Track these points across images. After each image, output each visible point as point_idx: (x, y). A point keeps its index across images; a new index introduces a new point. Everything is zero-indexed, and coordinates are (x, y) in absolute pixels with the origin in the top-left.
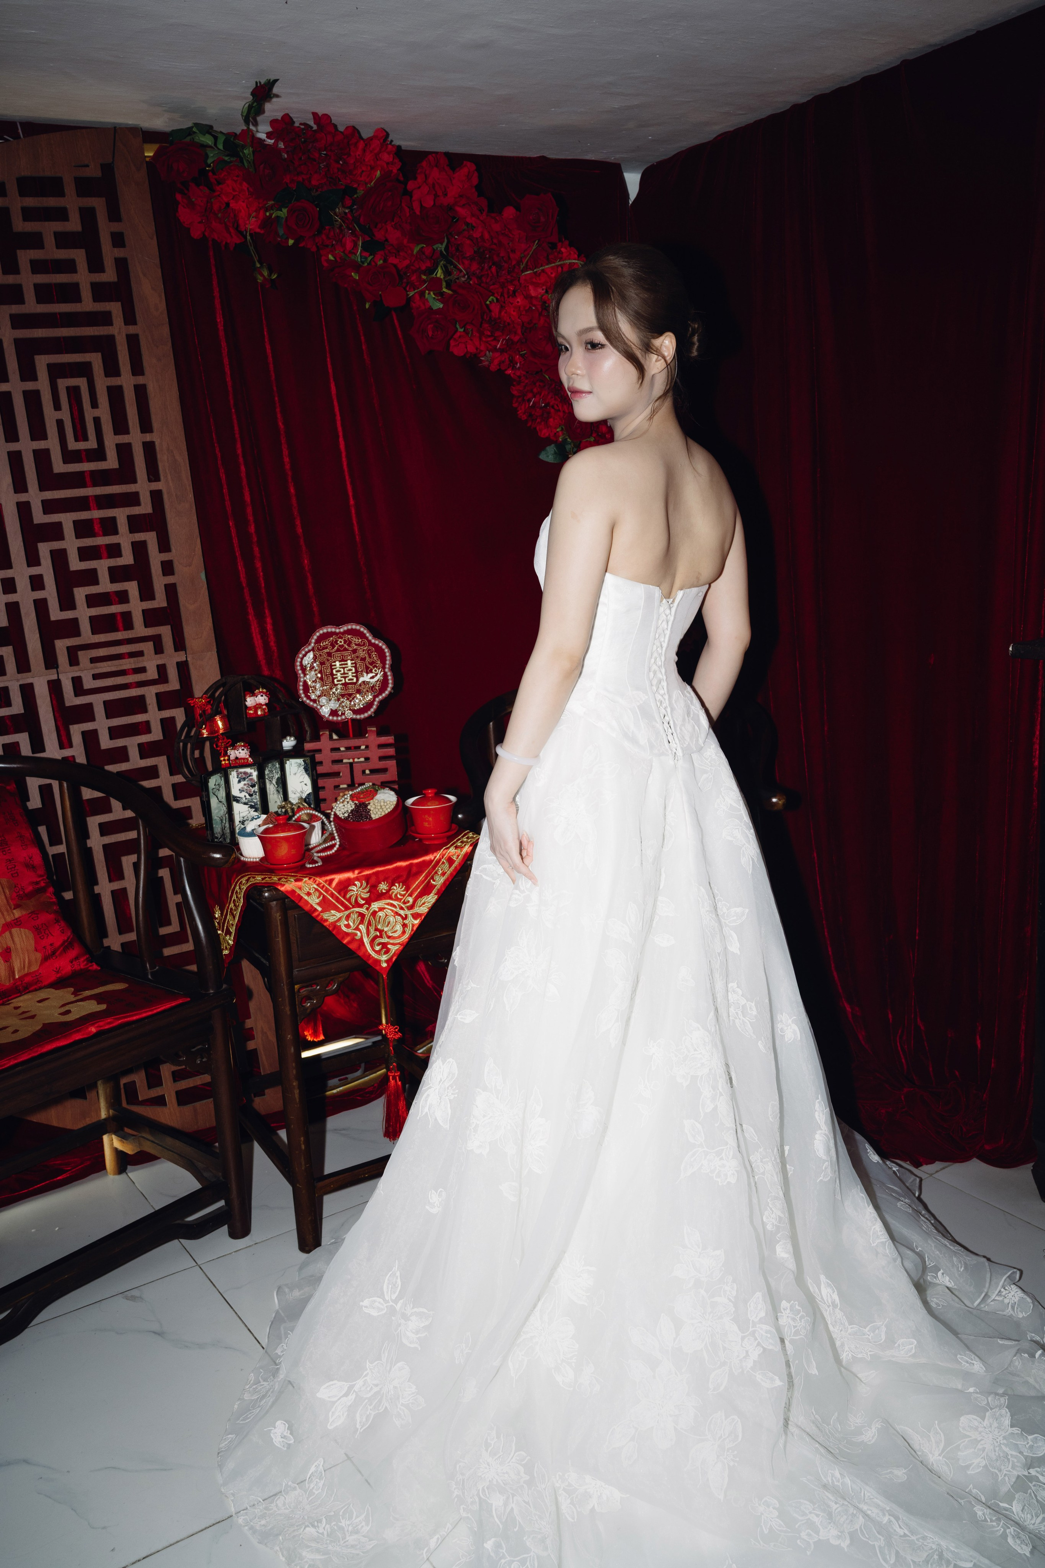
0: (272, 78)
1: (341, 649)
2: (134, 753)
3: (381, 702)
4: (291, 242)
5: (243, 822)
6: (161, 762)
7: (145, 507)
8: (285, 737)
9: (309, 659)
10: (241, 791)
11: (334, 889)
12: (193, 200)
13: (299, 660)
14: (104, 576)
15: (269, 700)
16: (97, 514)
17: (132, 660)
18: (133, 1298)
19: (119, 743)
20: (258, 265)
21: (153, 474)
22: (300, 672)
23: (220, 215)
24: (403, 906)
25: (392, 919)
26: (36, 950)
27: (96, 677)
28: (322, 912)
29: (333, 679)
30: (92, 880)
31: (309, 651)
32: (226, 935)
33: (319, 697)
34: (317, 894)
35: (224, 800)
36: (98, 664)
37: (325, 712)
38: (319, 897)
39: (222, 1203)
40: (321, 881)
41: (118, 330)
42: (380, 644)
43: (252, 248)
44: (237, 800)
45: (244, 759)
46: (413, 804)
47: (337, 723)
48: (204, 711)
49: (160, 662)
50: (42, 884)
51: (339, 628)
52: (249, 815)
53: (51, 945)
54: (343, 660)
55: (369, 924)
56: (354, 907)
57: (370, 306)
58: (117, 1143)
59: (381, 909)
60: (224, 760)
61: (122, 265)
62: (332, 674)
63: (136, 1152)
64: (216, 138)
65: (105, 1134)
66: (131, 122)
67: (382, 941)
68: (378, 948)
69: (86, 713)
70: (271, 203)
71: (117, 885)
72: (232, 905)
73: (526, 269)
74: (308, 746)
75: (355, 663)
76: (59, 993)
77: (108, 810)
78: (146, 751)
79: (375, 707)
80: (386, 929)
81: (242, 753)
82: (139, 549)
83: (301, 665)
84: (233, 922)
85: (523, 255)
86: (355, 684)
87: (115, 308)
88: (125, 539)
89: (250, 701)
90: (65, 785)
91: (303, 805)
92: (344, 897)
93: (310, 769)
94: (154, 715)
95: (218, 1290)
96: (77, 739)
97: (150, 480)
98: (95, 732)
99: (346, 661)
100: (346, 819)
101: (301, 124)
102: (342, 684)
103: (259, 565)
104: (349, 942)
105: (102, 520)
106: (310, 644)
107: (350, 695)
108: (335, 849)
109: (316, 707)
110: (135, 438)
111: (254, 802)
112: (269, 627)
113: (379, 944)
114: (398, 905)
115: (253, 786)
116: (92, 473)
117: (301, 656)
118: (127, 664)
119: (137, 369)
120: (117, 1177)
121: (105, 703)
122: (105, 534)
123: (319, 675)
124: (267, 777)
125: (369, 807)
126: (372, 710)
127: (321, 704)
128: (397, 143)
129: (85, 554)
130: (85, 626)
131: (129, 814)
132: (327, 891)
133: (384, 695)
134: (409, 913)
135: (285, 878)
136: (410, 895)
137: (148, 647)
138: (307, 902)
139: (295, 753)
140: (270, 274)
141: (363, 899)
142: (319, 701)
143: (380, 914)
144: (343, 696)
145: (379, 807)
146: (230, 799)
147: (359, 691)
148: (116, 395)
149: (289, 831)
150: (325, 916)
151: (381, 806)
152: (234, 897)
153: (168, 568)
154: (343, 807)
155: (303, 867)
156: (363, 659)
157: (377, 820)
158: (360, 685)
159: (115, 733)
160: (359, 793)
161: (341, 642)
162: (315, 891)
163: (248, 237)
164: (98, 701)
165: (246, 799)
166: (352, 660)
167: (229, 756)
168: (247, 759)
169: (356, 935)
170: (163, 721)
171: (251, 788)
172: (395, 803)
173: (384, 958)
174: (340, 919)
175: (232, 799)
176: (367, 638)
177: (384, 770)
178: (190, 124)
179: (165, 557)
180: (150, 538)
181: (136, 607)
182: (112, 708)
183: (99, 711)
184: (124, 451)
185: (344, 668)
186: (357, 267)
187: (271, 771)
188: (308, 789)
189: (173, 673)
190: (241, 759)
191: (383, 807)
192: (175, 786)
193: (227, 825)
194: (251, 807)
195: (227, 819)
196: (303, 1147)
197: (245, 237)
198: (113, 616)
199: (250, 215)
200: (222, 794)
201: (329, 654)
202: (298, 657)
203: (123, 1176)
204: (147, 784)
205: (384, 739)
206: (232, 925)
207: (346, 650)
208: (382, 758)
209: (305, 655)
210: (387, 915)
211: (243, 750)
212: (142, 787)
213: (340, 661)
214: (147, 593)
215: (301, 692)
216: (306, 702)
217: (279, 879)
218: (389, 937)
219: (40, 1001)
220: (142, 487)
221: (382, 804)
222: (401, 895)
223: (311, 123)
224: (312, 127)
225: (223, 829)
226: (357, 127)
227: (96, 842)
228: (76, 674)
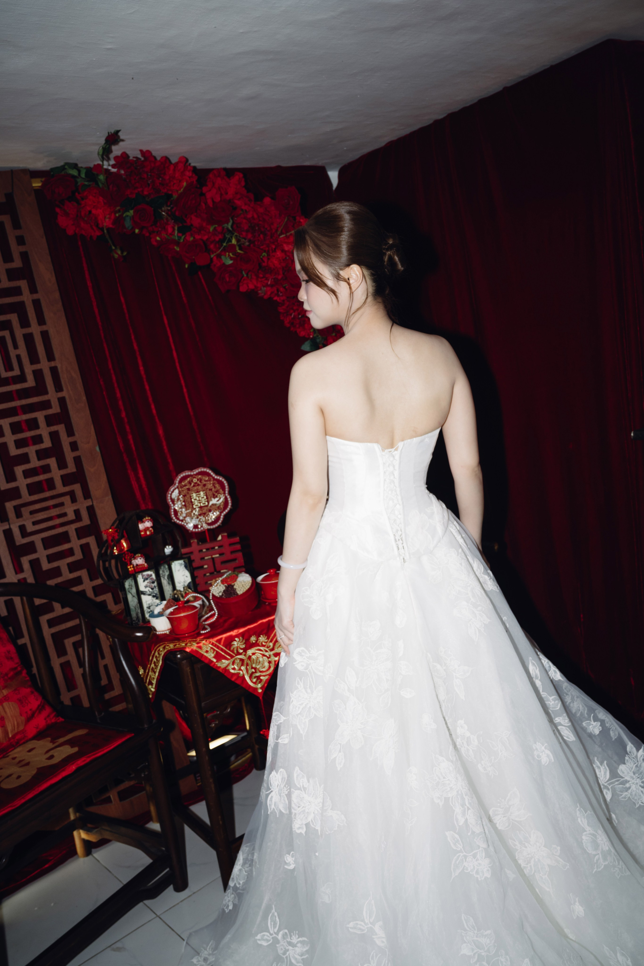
0: (118, 129)
1: (196, 485)
2: (65, 570)
3: (225, 516)
4: (137, 231)
5: (149, 608)
6: (83, 573)
7: (55, 409)
8: (165, 547)
9: (175, 494)
10: (146, 587)
11: (223, 646)
12: (68, 211)
13: (169, 495)
14: (33, 457)
15: (153, 524)
16: (24, 417)
17: (57, 509)
18: (119, 949)
19: (55, 564)
20: (113, 248)
21: (59, 387)
22: (171, 503)
23: (86, 219)
24: (267, 649)
25: (261, 659)
26: (21, 715)
27: (34, 523)
28: (217, 662)
29: (193, 505)
30: (47, 659)
31: (175, 489)
32: (149, 685)
33: (185, 517)
34: (212, 651)
35: (135, 595)
36: (35, 515)
37: (190, 527)
38: (213, 653)
39: (168, 869)
40: (214, 642)
41: (27, 297)
42: (221, 479)
43: (107, 237)
44: (144, 593)
45: (142, 565)
46: (263, 580)
47: (198, 532)
48: (113, 537)
49: (75, 508)
50: (19, 669)
51: (193, 472)
52: (153, 603)
53: (31, 710)
54: (198, 492)
55: (247, 665)
56: (236, 655)
57: (188, 266)
58: (84, 835)
59: (254, 654)
60: (131, 568)
61: (25, 256)
62: (192, 502)
63: (98, 839)
64: (79, 171)
65: (74, 830)
66: (22, 165)
67: (257, 674)
68: (254, 680)
69: (30, 548)
70: (118, 208)
71: (63, 660)
72: (153, 665)
73: (281, 234)
74: (183, 551)
75: (206, 493)
76: (41, 742)
77: (52, 610)
78: (72, 567)
79: (221, 519)
80: (258, 667)
81: (139, 561)
82: (54, 436)
83: (171, 499)
84: (154, 676)
85: (278, 226)
86: (207, 506)
87: (23, 284)
88: (44, 431)
89: (141, 526)
90: (25, 598)
91: (188, 591)
92: (230, 650)
93: (188, 566)
94: (75, 543)
95: (176, 933)
96: (26, 566)
97: (57, 391)
98: (38, 559)
99: (200, 492)
100: (221, 597)
101: (134, 157)
102: (199, 507)
103: (130, 437)
104: (236, 679)
105: (27, 421)
106: (175, 484)
107: (205, 514)
108: (215, 617)
109: (184, 525)
110: (44, 365)
111: (155, 593)
112: (141, 475)
113: (255, 677)
114: (264, 649)
115: (153, 582)
116: (17, 391)
117: (170, 492)
118: (54, 512)
119: (41, 321)
120: (87, 859)
121: (43, 540)
122: (30, 429)
123: (183, 503)
124: (161, 575)
125: (235, 587)
126: (220, 521)
127: (187, 522)
128: (193, 164)
129: (19, 444)
130: (24, 491)
131: (67, 610)
132: (218, 647)
133: (226, 511)
134: (272, 653)
135: (190, 643)
136: (271, 641)
137: (67, 499)
138: (206, 657)
139: (175, 556)
140: (122, 253)
141: (241, 649)
142: (185, 520)
143: (254, 657)
144: (200, 515)
145: (241, 586)
146: (139, 593)
147: (210, 511)
148: (29, 339)
149: (188, 611)
150: (219, 664)
151: (242, 585)
152: (155, 659)
153: (74, 446)
154: (217, 589)
155: (200, 635)
156: (211, 490)
157: (242, 595)
158: (211, 506)
159: (51, 558)
160: (226, 578)
161: (195, 480)
162: (211, 649)
163: (105, 231)
164: (37, 539)
165: (150, 592)
166: (203, 491)
167: (133, 565)
168: (144, 565)
169: (239, 673)
170: (82, 546)
171: (152, 584)
172: (251, 581)
173: (259, 686)
174: (228, 665)
175: (140, 593)
176: (211, 476)
177: (234, 560)
178: (62, 164)
179: (71, 439)
180: (61, 428)
181: (56, 474)
182: (48, 543)
183: (39, 545)
184: (38, 375)
185: (199, 497)
186: (177, 243)
187: (163, 571)
188: (189, 579)
189: (84, 514)
190: (140, 565)
191: (244, 585)
192: (94, 588)
193: (139, 611)
194: (154, 596)
195: (139, 607)
196: (221, 822)
197: (103, 231)
198: (40, 483)
199: (105, 217)
200: (134, 591)
201: (189, 489)
202: (169, 494)
203: (90, 857)
204: (76, 589)
205: (232, 540)
206: (154, 678)
207: (198, 485)
208: (232, 552)
209: (173, 492)
210: (258, 657)
211: (140, 559)
212: (73, 592)
213: (196, 493)
214: (62, 464)
215: (173, 516)
216: (176, 522)
217: (186, 644)
218: (261, 672)
219: (30, 751)
220: (52, 396)
221: (243, 583)
222: (265, 642)
223: (139, 156)
224: (140, 159)
225: (137, 614)
226: (169, 157)
227: (47, 632)
228: (21, 523)
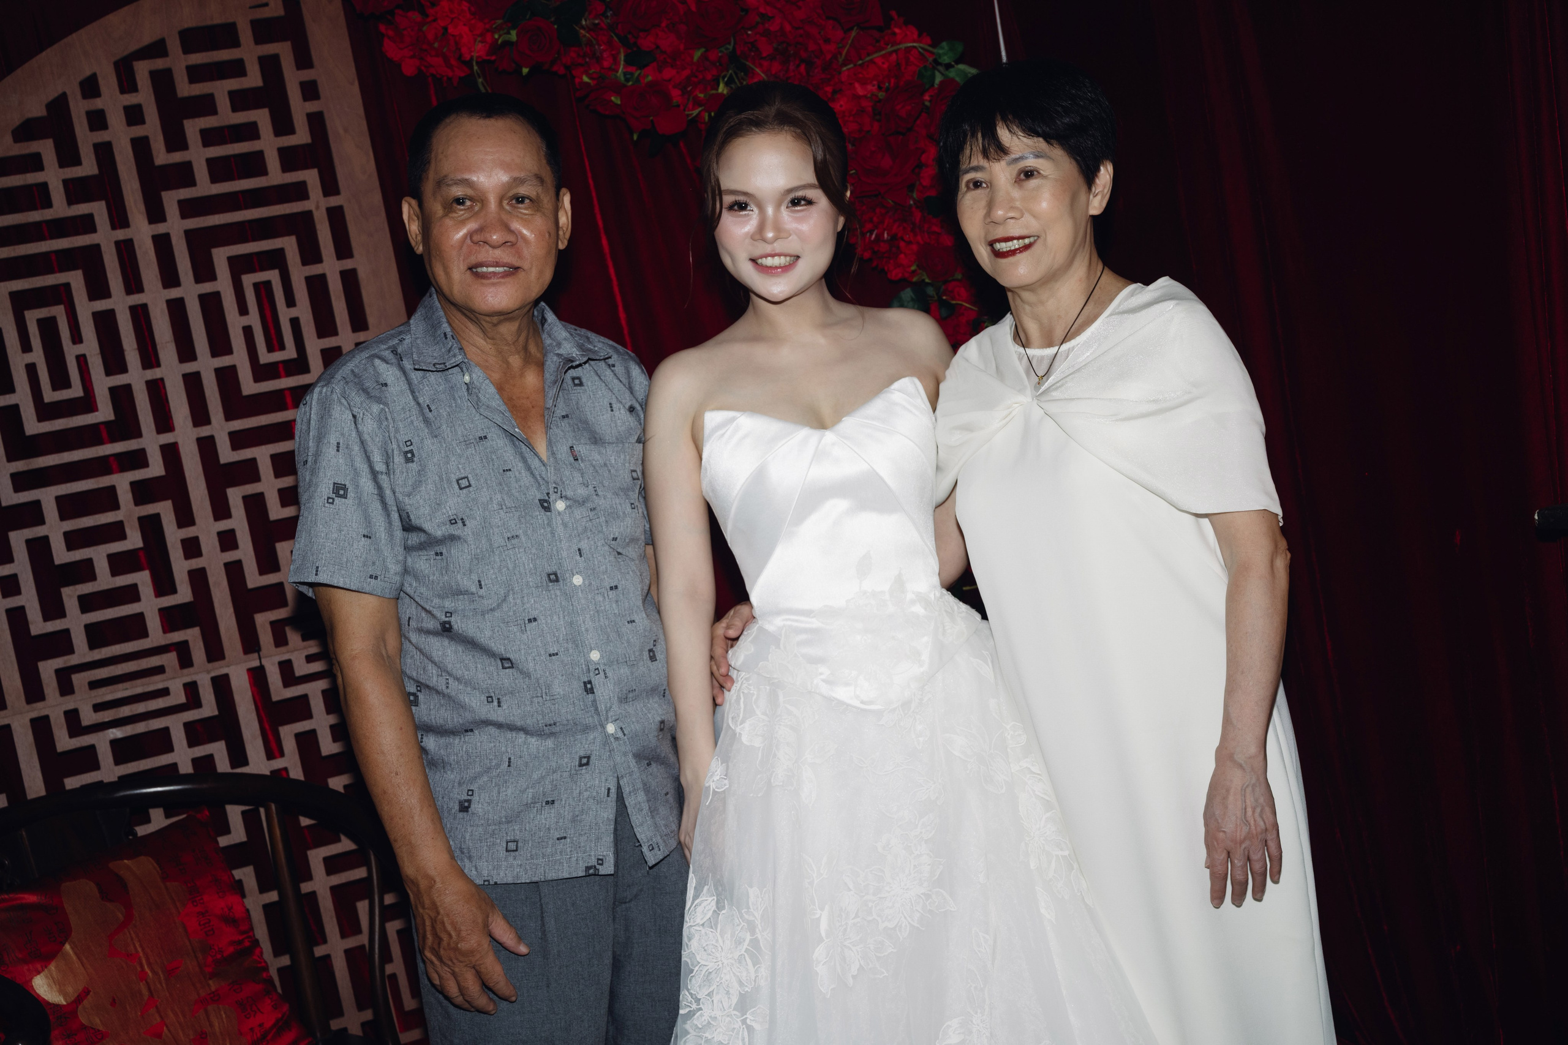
4: (525, 71)
12: (402, 29)
19: (343, 748)
23: (436, 45)
27: (309, 659)
41: (317, 203)
43: (480, 81)
57: (638, 137)
61: (316, 121)
69: (299, 709)
70: (497, 24)
71: (352, 942)
73: (845, 63)
77: (331, 840)
85: (840, 45)
87: (311, 177)
90: (275, 810)
96: (289, 744)
98: (313, 733)
110: (345, 339)
116: (293, 390)
119: (343, 250)
121: (321, 694)
129: (284, 498)
148: (317, 286)
163: (475, 67)
164: (313, 692)
183: (317, 704)
184: (331, 354)
197: (471, 67)
199: (474, 42)
227: (321, 883)
228: (285, 657)
